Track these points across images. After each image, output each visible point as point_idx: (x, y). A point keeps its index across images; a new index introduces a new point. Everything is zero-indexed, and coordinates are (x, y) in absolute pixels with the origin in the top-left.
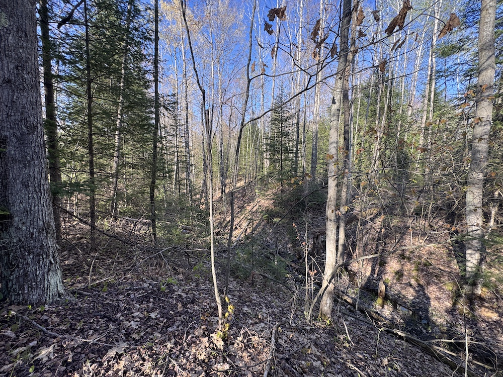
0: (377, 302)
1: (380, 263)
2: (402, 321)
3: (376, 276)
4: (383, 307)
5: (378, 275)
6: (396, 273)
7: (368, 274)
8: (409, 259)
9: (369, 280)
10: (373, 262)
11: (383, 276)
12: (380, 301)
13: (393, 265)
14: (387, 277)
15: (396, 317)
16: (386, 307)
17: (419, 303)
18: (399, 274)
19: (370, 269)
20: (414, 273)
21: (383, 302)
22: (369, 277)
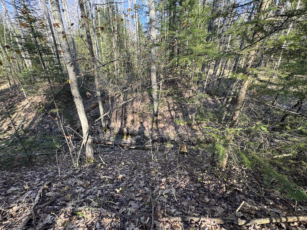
0: (124, 138)
1: (124, 119)
2: (135, 142)
3: (123, 126)
4: (127, 139)
5: (124, 125)
6: (131, 121)
7: (120, 126)
8: (136, 113)
9: (120, 129)
10: (121, 119)
11: (126, 125)
12: (125, 137)
13: (130, 118)
14: (128, 124)
15: (133, 141)
16: (128, 138)
17: (141, 131)
18: (133, 121)
19: (120, 123)
20: (138, 119)
21: (127, 137)
22: (120, 128)
